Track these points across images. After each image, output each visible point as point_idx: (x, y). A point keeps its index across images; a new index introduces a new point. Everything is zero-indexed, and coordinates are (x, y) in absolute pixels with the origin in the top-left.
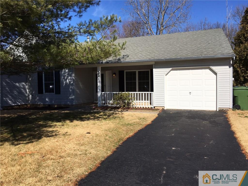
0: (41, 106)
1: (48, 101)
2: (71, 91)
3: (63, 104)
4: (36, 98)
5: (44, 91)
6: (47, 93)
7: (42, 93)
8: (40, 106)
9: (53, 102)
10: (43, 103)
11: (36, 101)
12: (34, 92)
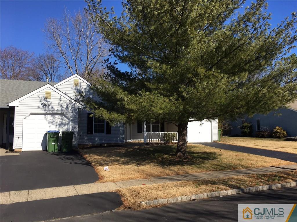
0: (90, 146)
1: (97, 141)
2: (121, 131)
3: (114, 143)
4: (85, 138)
5: (93, 132)
6: (96, 134)
7: (92, 133)
8: (88, 146)
9: (103, 141)
10: (92, 143)
11: (85, 141)
12: (82, 133)
